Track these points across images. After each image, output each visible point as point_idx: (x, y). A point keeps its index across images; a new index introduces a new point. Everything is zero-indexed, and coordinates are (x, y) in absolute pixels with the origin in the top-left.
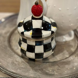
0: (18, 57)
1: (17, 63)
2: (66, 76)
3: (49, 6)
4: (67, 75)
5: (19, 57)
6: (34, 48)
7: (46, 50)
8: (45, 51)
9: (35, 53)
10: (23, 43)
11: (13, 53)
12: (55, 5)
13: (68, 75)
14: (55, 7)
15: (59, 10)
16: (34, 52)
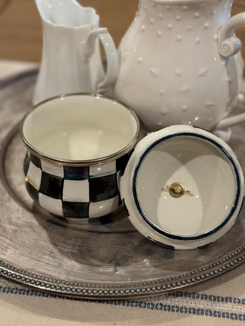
0: (18, 210)
1: (12, 227)
2: (148, 280)
3: (124, 59)
4: (151, 280)
5: (21, 209)
6: (60, 184)
7: (98, 196)
8: (93, 198)
9: (62, 199)
10: (32, 165)
11: (7, 196)
12: (140, 59)
13: (155, 279)
14: (139, 62)
15: (152, 72)
16: (60, 196)
